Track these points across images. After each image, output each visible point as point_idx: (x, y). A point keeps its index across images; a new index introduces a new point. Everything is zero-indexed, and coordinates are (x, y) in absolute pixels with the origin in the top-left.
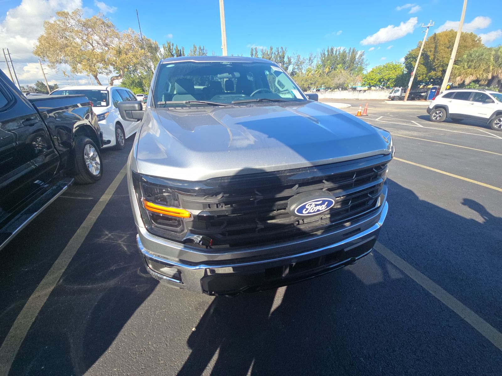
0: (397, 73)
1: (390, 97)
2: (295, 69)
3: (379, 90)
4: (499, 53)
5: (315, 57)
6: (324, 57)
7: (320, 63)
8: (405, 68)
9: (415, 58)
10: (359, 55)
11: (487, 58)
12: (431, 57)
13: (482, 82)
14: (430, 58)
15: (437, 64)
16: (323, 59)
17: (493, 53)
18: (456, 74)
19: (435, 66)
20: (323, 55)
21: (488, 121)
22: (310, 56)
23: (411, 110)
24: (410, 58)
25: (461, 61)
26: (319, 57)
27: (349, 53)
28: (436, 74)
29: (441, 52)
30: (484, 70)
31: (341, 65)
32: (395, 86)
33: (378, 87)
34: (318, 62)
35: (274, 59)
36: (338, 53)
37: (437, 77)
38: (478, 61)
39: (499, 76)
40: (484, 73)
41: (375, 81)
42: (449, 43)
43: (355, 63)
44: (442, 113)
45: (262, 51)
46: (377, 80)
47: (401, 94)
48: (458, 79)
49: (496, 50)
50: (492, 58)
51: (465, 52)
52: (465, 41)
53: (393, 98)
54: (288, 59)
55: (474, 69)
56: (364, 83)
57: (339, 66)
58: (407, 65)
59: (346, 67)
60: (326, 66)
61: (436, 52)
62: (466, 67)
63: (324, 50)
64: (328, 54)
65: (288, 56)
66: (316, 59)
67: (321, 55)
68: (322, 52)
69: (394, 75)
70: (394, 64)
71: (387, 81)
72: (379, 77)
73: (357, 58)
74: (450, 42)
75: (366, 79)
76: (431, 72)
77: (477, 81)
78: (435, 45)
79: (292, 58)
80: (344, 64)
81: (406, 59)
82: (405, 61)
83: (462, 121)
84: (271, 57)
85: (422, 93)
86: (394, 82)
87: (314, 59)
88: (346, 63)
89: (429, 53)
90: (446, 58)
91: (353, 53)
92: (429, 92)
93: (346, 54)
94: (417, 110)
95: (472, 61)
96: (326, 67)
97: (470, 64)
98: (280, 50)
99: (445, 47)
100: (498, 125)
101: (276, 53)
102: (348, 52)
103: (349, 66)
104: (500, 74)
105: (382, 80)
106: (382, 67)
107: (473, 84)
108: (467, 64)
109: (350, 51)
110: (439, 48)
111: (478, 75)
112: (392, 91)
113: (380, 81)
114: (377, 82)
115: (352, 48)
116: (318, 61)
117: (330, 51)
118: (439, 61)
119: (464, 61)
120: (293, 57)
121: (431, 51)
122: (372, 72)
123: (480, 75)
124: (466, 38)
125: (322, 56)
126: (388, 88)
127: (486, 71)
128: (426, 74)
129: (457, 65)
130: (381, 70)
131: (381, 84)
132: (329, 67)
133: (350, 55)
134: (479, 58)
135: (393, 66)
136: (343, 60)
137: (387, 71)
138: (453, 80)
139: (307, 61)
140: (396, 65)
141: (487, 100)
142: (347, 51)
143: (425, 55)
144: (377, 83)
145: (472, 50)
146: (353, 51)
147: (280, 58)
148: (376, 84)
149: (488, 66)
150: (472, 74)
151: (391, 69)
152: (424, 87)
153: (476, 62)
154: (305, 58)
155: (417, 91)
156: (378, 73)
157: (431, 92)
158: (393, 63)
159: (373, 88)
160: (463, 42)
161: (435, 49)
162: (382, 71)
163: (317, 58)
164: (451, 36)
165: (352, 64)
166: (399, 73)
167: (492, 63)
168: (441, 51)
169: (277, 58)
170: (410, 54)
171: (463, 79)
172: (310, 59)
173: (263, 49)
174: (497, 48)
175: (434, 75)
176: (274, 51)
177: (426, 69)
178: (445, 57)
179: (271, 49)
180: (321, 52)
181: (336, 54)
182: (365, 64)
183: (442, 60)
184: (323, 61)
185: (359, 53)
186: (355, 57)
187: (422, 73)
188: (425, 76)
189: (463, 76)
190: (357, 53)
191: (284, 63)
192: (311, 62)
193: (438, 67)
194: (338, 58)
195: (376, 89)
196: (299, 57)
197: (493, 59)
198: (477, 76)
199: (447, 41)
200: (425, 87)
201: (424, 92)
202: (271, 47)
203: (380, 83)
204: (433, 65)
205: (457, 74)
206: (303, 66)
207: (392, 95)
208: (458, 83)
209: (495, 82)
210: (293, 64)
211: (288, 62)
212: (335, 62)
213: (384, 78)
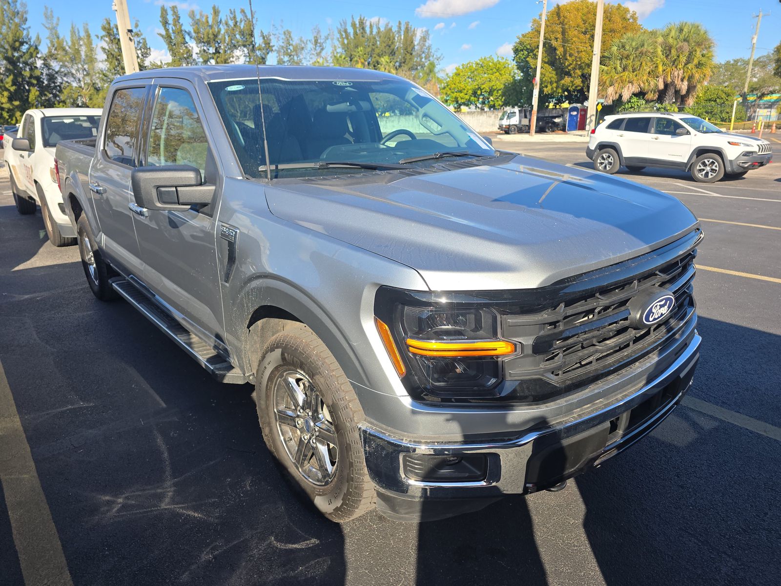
0: (503, 80)
1: (501, 127)
2: (284, 62)
3: (476, 113)
4: (671, 40)
5: (327, 38)
6: (347, 38)
7: (339, 50)
8: (518, 68)
9: (532, 51)
10: (420, 38)
11: (651, 51)
12: (560, 51)
13: (650, 96)
14: (558, 52)
15: (571, 64)
16: (346, 42)
17: (660, 40)
18: (605, 82)
19: (569, 68)
20: (344, 34)
21: (687, 168)
22: (315, 34)
23: (554, 153)
24: (522, 50)
25: (609, 58)
26: (335, 37)
27: (399, 32)
28: (572, 82)
29: (574, 42)
30: (649, 73)
31: (387, 57)
32: (506, 104)
33: (474, 107)
34: (336, 50)
35: (227, 37)
36: (375, 31)
37: (576, 87)
38: (636, 56)
39: (676, 82)
40: (650, 79)
41: (466, 94)
42: (584, 24)
43: (414, 53)
44: (611, 157)
45: (192, 15)
46: (470, 92)
47: (520, 121)
48: (611, 90)
49: (665, 35)
50: (659, 49)
51: (612, 41)
52: (609, 21)
53: (507, 129)
54: (264, 38)
55: (633, 72)
56: (445, 97)
57: (382, 59)
58: (520, 63)
59: (397, 61)
60: (355, 59)
61: (565, 41)
62: (619, 69)
63: (345, 23)
64: (355, 33)
65: (262, 32)
66: (329, 42)
67: (340, 32)
68: (339, 27)
69: (499, 83)
70: (495, 60)
71: (489, 94)
72: (471, 86)
73: (416, 43)
74: (586, 23)
75: (447, 89)
76: (563, 79)
77: (641, 94)
78: (562, 28)
79: (272, 37)
80: (392, 55)
81: (516, 51)
82: (514, 56)
83: (643, 170)
84: (219, 32)
85: (555, 117)
86: (503, 95)
87: (325, 42)
88: (397, 53)
89: (554, 43)
90: (583, 53)
91: (408, 33)
92: (567, 116)
93: (393, 33)
94: (562, 153)
95: (627, 57)
96: (357, 62)
97: (624, 63)
98: (239, 17)
99: (579, 31)
100: (704, 172)
101: (231, 23)
102: (397, 30)
103: (403, 60)
104: (677, 78)
105: (479, 92)
106: (474, 65)
107: (635, 99)
108: (621, 64)
109: (400, 28)
110: (570, 32)
111: (641, 82)
112: (503, 115)
113: (475, 93)
114: (471, 96)
115: (403, 23)
116: (335, 46)
117: (358, 26)
118: (573, 58)
119: (613, 58)
120: (275, 35)
121: (556, 39)
122: (458, 74)
123: (644, 84)
124: (610, 14)
125: (341, 35)
126: (493, 107)
127: (653, 74)
128: (556, 82)
129: (604, 65)
130: (473, 72)
131: (478, 100)
132: (363, 60)
133: (402, 37)
134: (638, 52)
135: (494, 65)
136: (390, 47)
137: (485, 73)
138: (603, 93)
139: (310, 46)
140: (499, 63)
141: (678, 131)
142: (395, 29)
143: (549, 46)
144: (470, 98)
145: (624, 36)
146: (407, 30)
147: (243, 35)
148: (469, 100)
149: (654, 66)
150: (631, 82)
151: (492, 70)
152: (556, 106)
153: (634, 59)
154: (303, 39)
155: (547, 115)
156: (469, 77)
157: (571, 116)
158: (493, 59)
159: (464, 109)
160: (608, 23)
161: (562, 35)
162: (475, 73)
163: (332, 39)
164: (586, 10)
165: (408, 56)
166: (506, 78)
167: (661, 59)
168: (574, 39)
169: (235, 35)
170: (521, 43)
171: (619, 92)
172: (316, 42)
173: (193, 12)
174: (665, 30)
175: (571, 85)
176: (223, 16)
177: (554, 72)
178: (582, 51)
179: (216, 12)
180: (337, 28)
181: (371, 32)
182: (435, 56)
183: (578, 56)
184: (346, 47)
185: (419, 34)
186: (412, 42)
187: (549, 80)
188: (555, 85)
189: (616, 85)
190: (414, 34)
191: (253, 47)
192: (318, 49)
193: (574, 69)
194: (378, 43)
195: (469, 110)
196: (288, 34)
197: (661, 51)
198: (639, 85)
199: (579, 21)
200: (558, 107)
201: (558, 117)
202: (214, 8)
203: (476, 99)
204: (565, 64)
205: (608, 82)
206: (301, 57)
207: (505, 122)
208: (611, 98)
209: (671, 94)
210: (278, 52)
211: (263, 45)
212: (373, 50)
213: (483, 89)
